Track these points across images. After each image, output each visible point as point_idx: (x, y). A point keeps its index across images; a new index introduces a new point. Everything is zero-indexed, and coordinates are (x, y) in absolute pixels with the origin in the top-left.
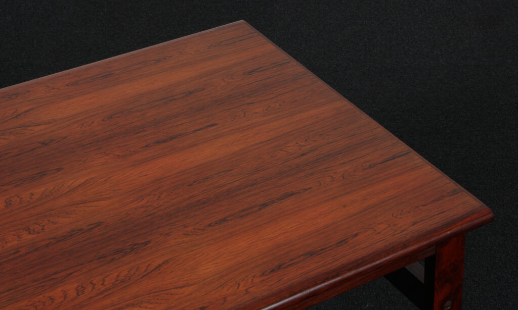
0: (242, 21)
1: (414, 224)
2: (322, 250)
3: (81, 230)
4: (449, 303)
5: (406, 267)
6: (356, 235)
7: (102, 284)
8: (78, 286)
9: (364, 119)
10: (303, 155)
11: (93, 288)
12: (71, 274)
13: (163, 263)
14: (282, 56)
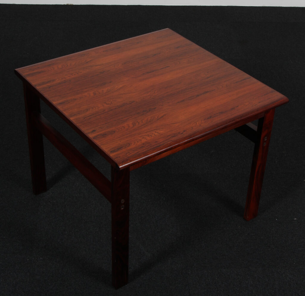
0: (167, 29)
1: (259, 103)
2: (226, 111)
3: (127, 103)
4: (266, 138)
5: (247, 124)
6: (238, 106)
7: (142, 122)
8: (133, 123)
9: (229, 65)
10: (208, 78)
11: (139, 124)
12: (128, 119)
13: (164, 115)
14: (188, 42)
